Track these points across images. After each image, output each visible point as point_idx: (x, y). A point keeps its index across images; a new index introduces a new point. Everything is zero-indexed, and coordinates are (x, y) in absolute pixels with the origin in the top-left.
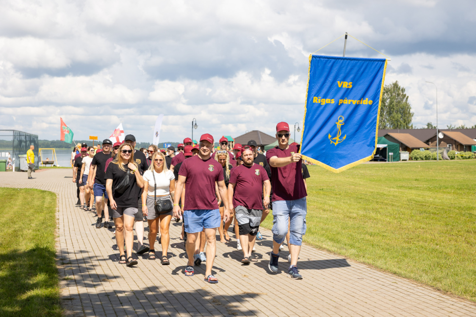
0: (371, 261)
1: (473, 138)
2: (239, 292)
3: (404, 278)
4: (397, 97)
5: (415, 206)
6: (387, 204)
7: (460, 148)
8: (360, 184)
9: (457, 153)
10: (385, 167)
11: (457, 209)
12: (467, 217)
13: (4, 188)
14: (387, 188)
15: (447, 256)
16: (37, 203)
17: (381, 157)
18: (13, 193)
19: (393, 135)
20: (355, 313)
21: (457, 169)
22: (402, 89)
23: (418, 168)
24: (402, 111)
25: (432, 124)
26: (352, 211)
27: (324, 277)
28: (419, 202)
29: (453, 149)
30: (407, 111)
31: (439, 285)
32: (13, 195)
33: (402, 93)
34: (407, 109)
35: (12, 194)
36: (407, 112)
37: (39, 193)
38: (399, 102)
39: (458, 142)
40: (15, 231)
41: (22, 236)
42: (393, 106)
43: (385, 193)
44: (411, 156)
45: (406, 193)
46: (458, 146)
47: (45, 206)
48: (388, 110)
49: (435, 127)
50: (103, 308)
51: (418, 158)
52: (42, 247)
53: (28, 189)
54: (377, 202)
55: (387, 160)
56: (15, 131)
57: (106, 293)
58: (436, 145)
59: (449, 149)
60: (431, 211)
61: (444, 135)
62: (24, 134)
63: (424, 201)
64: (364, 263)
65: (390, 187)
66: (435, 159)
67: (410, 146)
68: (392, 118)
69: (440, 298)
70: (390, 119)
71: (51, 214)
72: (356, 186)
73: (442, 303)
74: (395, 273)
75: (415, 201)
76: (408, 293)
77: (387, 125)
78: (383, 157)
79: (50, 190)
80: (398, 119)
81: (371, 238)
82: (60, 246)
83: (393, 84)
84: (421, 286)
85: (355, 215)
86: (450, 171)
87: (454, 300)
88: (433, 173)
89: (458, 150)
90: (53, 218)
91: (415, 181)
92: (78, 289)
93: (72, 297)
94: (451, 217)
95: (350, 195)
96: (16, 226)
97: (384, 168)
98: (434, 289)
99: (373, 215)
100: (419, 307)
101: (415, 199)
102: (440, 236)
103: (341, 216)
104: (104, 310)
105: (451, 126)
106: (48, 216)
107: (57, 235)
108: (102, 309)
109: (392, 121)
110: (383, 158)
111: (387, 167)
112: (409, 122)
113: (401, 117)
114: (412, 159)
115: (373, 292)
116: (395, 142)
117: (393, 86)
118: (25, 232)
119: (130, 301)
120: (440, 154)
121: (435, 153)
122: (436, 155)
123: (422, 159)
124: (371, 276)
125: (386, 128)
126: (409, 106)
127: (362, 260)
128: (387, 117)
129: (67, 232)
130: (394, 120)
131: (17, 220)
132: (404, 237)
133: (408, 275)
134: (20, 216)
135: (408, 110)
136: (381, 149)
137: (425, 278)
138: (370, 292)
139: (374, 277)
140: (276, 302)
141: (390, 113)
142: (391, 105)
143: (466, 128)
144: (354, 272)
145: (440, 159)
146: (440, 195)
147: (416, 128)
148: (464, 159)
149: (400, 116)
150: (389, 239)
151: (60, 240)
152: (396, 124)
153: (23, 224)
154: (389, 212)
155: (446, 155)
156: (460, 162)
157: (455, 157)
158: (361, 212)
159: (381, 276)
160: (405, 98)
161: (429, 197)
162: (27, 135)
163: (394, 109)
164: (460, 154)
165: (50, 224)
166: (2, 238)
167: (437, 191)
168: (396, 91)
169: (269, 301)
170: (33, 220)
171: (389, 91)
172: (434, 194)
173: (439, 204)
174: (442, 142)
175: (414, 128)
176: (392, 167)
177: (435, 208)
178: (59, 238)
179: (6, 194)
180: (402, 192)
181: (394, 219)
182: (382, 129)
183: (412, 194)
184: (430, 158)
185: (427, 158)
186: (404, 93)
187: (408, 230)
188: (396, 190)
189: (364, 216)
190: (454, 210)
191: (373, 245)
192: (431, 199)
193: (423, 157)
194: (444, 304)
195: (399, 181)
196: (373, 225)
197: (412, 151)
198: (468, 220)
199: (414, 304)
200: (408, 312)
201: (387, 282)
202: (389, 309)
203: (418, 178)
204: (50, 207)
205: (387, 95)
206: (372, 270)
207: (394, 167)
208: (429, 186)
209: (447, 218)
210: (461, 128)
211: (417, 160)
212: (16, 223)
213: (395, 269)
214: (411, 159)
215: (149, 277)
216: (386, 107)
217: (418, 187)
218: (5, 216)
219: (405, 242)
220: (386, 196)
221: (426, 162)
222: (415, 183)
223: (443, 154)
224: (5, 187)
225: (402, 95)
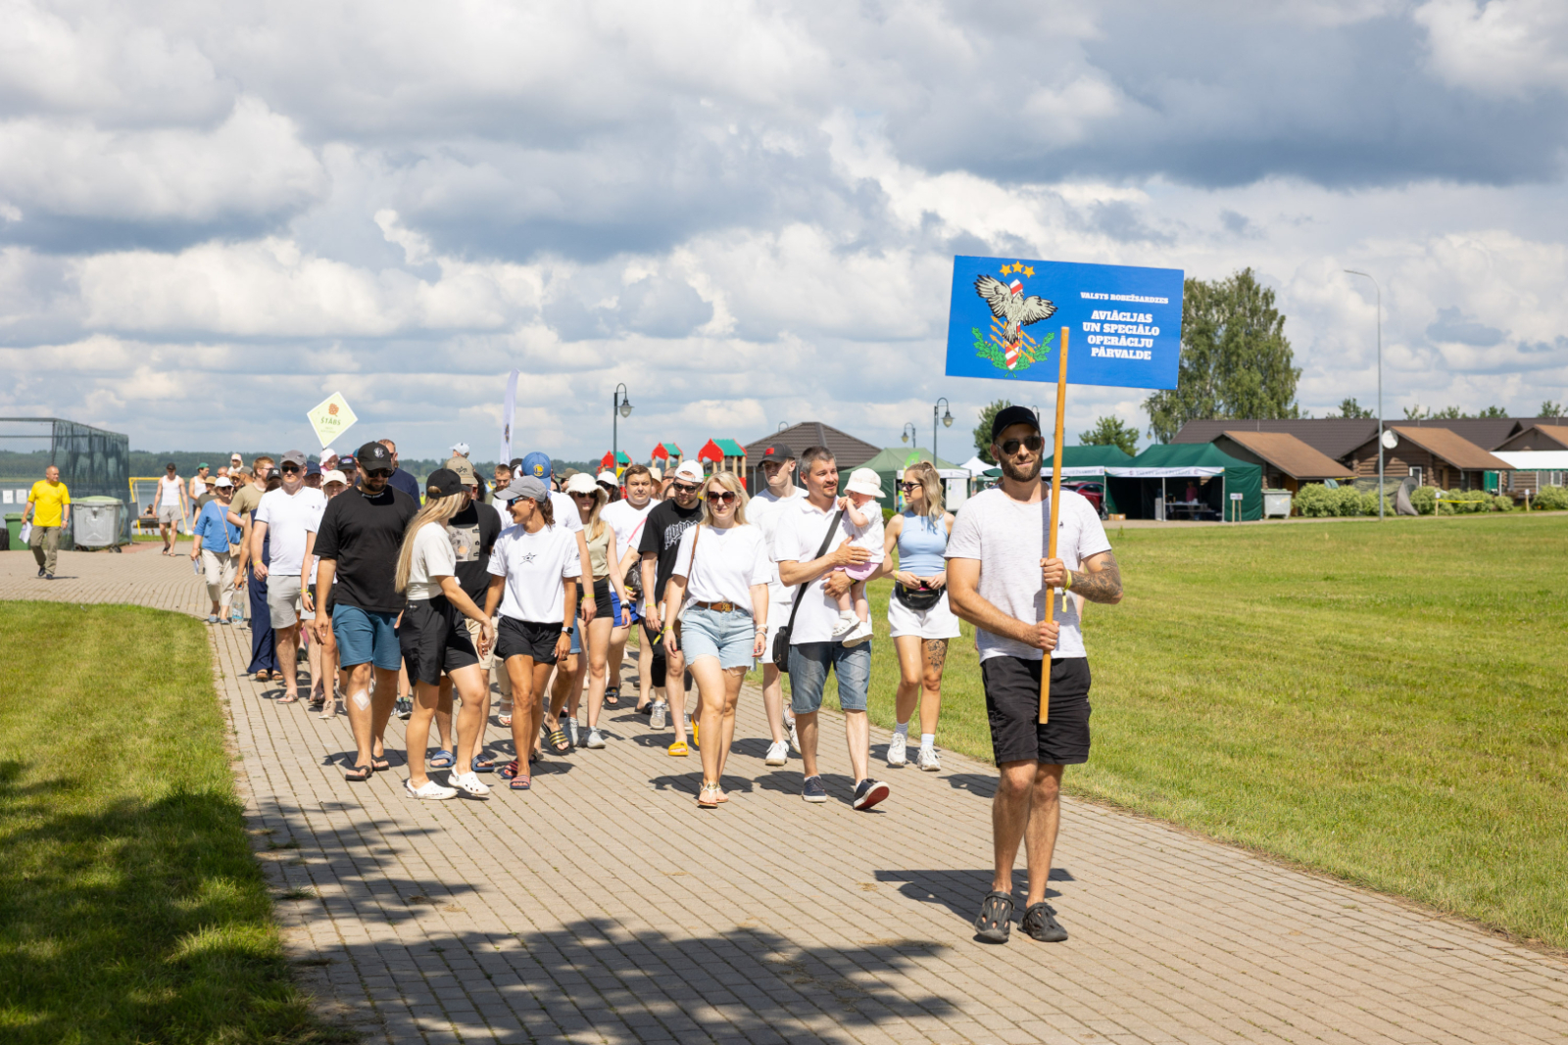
0: (1256, 838)
1: (1487, 448)
2: (861, 940)
3: (1376, 891)
4: (1249, 320)
5: (1345, 662)
6: (1254, 655)
7: (1450, 480)
8: (1154, 592)
9: (1440, 494)
10: (1220, 538)
11: (1479, 672)
12: (1518, 697)
13: (35, 602)
14: (1241, 605)
15: (1489, 822)
16: (148, 650)
17: (1204, 507)
18: (65, 617)
19: (1238, 436)
20: (1249, 1008)
21: (1445, 545)
22: (1265, 294)
23: (1323, 541)
24: (1264, 364)
25: (1358, 404)
26: (1150, 675)
27: (1120, 889)
28: (1354, 647)
29: (1426, 482)
30: (1281, 362)
31: (1497, 916)
32: (66, 625)
33: (1264, 308)
34: (1281, 356)
35: (63, 621)
36: (1282, 366)
37: (149, 618)
38: (1256, 335)
39: (1442, 461)
40: (97, 740)
41: (121, 755)
42: (1237, 346)
43: (1241, 619)
44: (1298, 505)
45: (1305, 621)
46: (1441, 471)
47: (177, 659)
48: (1223, 359)
49: (1366, 413)
50: (434, 994)
51: (1320, 511)
52: (195, 793)
53: (113, 606)
54: (1223, 648)
55: (1223, 514)
56: (60, 420)
57: (432, 943)
58: (1376, 471)
59: (1414, 482)
60: (1400, 677)
61: (1401, 439)
62: (87, 433)
63: (1367, 644)
64: (1237, 844)
65: (1252, 601)
66: (1372, 513)
67: (1295, 472)
68: (1233, 385)
69: (1511, 959)
70: (1229, 389)
71: (200, 687)
72: (1144, 598)
73: (1521, 975)
74: (1345, 877)
75: (1340, 644)
76: (1404, 942)
77: (1219, 407)
78: (1209, 507)
79: (182, 610)
80: (1251, 389)
81: (1235, 764)
82: (249, 788)
83: (1237, 278)
84: (1438, 918)
85: (1164, 690)
86: (1426, 552)
87: (1554, 963)
88: (1375, 558)
89: (1442, 486)
90: (209, 697)
91: (1323, 583)
92: (337, 928)
93: (326, 958)
94: (1466, 695)
95: (1132, 626)
96: (99, 726)
97: (1216, 542)
98: (1481, 927)
99: (1220, 689)
100: (1451, 987)
101: (1341, 640)
102: (1449, 757)
103: (1123, 694)
104: (438, 1001)
105: (1416, 410)
106: (192, 692)
107: (234, 753)
108: (431, 996)
109: (1234, 392)
110: (1210, 511)
111: (1225, 537)
112: (1286, 399)
113: (1263, 383)
114: (1301, 514)
115: (1290, 937)
116: (1246, 460)
117: (1236, 283)
118: (132, 743)
119: (515, 970)
120: (1389, 499)
121: (1371, 494)
122: (1376, 501)
123: (1332, 513)
124: (1268, 884)
125: (1216, 417)
126: (1287, 346)
127: (1226, 833)
128: (1219, 382)
129: (264, 746)
130: (1239, 390)
131: (96, 705)
132: (1336, 758)
133: (1389, 881)
134: (102, 692)
135: (1285, 359)
136: (1203, 483)
137: (1447, 893)
138: (1281, 937)
139: (1280, 888)
140: (989, 973)
141: (1227, 369)
142: (1232, 345)
143: (1464, 415)
144: (1214, 874)
145: (1388, 514)
146: (1412, 627)
147: (1309, 417)
148: (1460, 512)
149: (1258, 377)
150: (1291, 767)
151: (247, 768)
152: (1247, 404)
153: (119, 717)
154: (1269, 681)
155: (1404, 500)
156: (1451, 524)
157: (1432, 507)
158: (1184, 682)
159: (1301, 887)
160: (1275, 323)
161: (1383, 632)
162: (96, 435)
163: (1239, 356)
164: (1450, 497)
165: (205, 717)
166: (60, 763)
167: (1400, 615)
168: (1246, 299)
169: (964, 970)
170: (148, 704)
171: (1226, 299)
172: (1395, 622)
173: (1419, 655)
174: (1393, 461)
175: (1301, 416)
176: (1241, 537)
177: (1409, 667)
178: (241, 763)
179: (42, 621)
180: (1293, 617)
181: (1291, 703)
182: (1201, 418)
183: (1325, 623)
184: (1355, 511)
185: (1347, 510)
186: (1272, 307)
187: (1344, 738)
188: (1272, 609)
189: (1194, 692)
190: (1470, 674)
191: (1247, 786)
192: (1389, 639)
193: (1335, 507)
194: (1528, 976)
195: (1275, 581)
196: (1228, 721)
197: (1299, 488)
198: (1522, 706)
199: (1430, 976)
200: (1421, 1003)
201: (1327, 905)
202: (1357, 994)
203: (1332, 572)
204: (193, 664)
205: (1218, 312)
206: (1269, 868)
207: (1249, 537)
208: (1373, 597)
209: (1453, 698)
210: (1447, 417)
211: (1315, 516)
212: (96, 715)
213: (1343, 865)
214: (1296, 512)
215: (560, 891)
216: (1216, 351)
217: (1339, 601)
218: (55, 690)
219: (1344, 775)
220: (1247, 630)
221: (1345, 522)
222: (1326, 590)
223: (1397, 497)
224: (37, 599)
225: (1265, 312)
